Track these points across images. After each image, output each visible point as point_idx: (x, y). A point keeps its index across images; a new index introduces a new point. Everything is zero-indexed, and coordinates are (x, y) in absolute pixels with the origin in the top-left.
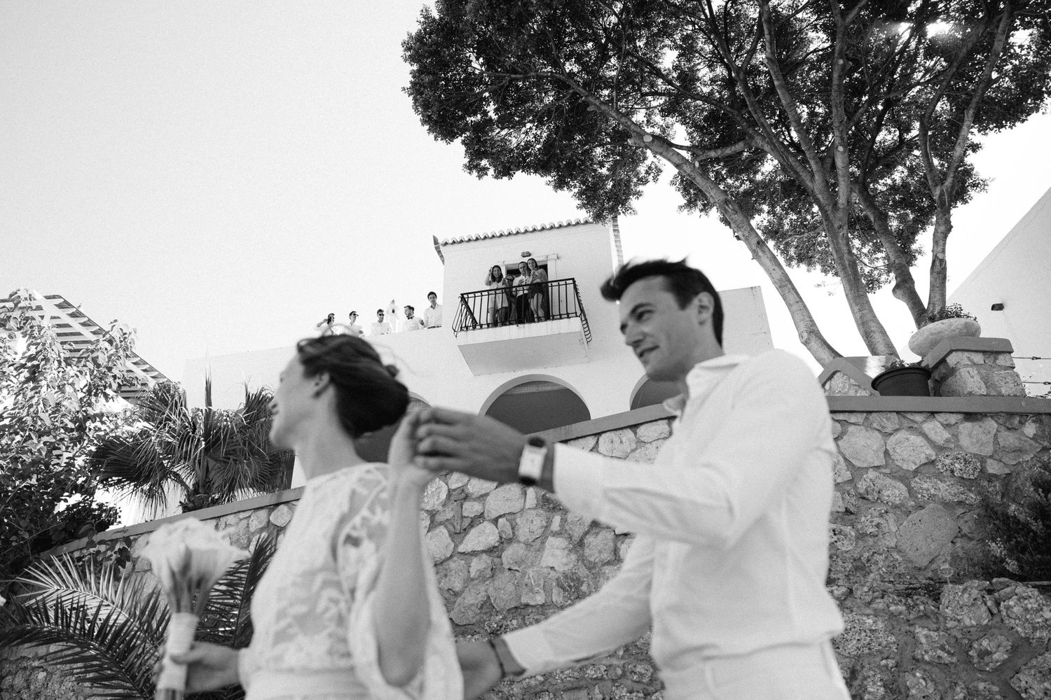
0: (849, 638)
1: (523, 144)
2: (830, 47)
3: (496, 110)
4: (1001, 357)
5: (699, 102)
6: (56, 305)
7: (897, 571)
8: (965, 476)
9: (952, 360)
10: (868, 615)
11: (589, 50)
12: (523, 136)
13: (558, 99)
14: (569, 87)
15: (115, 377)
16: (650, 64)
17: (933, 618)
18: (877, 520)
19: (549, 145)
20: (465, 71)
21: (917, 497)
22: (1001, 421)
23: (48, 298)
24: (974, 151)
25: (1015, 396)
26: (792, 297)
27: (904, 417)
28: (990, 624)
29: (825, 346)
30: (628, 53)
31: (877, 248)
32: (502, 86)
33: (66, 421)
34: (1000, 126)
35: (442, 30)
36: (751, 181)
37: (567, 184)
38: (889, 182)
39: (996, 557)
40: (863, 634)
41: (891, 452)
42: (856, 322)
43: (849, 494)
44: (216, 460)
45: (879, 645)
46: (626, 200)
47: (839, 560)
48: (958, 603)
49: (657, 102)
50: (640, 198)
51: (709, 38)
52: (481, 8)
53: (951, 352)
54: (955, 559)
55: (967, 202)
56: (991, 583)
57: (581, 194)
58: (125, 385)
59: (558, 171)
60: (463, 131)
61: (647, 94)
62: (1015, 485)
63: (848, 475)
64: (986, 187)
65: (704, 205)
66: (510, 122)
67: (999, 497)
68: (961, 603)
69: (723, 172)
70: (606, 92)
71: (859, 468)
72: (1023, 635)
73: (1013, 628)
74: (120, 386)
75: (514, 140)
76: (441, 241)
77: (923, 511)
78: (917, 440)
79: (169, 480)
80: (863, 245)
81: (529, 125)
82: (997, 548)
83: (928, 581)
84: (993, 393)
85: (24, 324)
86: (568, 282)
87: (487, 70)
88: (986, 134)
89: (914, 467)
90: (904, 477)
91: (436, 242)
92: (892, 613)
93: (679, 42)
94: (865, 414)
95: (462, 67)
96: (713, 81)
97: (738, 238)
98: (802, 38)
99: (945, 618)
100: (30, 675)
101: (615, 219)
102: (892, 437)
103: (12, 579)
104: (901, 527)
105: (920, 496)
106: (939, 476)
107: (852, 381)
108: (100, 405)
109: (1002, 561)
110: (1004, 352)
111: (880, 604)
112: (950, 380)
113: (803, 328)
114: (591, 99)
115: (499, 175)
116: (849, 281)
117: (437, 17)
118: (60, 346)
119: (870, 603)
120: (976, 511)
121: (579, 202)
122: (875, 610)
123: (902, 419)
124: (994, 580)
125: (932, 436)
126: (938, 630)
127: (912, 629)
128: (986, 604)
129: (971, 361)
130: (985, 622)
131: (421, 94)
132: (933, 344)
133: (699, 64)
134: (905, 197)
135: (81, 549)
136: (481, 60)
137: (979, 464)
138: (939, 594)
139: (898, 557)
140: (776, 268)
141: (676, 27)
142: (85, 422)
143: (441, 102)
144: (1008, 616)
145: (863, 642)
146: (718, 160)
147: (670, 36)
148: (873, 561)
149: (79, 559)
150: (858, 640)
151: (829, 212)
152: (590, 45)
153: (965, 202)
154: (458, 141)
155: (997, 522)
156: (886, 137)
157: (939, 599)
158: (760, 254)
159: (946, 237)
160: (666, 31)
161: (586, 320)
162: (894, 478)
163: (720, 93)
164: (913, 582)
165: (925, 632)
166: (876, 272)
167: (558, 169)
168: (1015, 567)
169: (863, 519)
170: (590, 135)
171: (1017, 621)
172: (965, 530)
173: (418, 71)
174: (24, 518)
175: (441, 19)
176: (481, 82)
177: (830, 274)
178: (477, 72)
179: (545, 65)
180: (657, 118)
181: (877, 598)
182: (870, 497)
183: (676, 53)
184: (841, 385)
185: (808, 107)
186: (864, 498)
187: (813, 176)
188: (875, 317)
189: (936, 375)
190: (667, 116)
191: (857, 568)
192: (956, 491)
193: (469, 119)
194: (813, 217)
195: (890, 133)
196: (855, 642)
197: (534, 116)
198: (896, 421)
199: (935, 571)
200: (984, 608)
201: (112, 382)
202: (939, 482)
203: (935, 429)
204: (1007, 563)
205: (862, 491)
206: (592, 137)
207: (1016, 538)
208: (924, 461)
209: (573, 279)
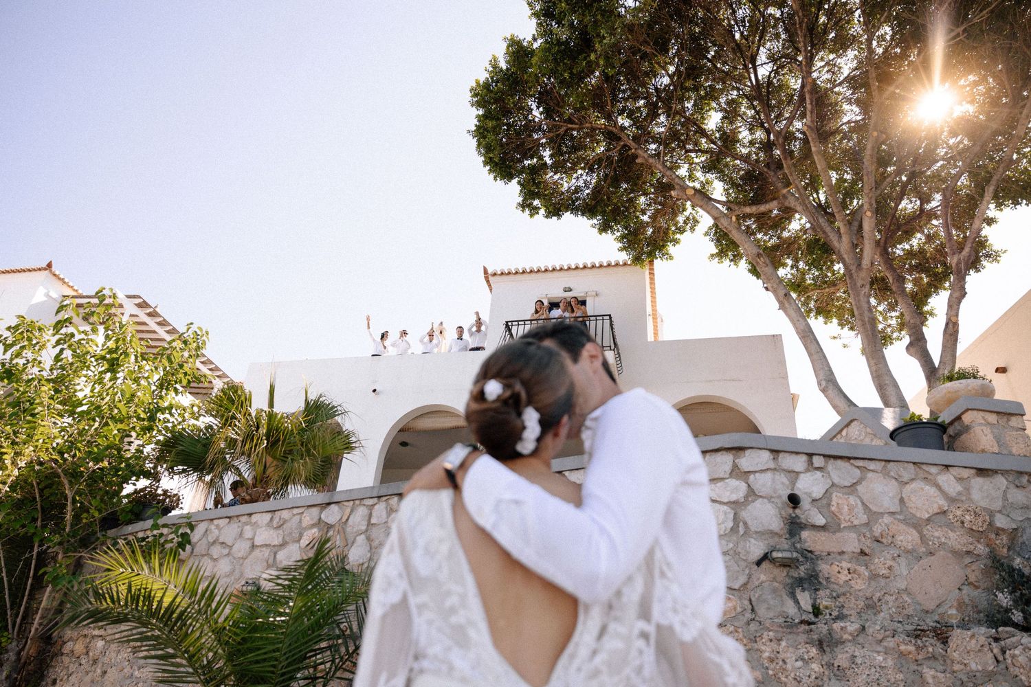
0: (859, 672)
1: (573, 188)
2: (862, 120)
3: (551, 156)
4: (1014, 419)
5: (738, 162)
6: (136, 304)
7: (905, 612)
8: (974, 528)
9: (967, 418)
10: (878, 652)
11: (640, 107)
12: (574, 181)
13: (608, 150)
14: (619, 139)
15: (185, 374)
16: (696, 124)
17: (942, 660)
18: (890, 563)
19: (597, 191)
20: (526, 118)
21: (928, 544)
22: (1010, 479)
23: (129, 297)
24: (989, 224)
25: (1025, 456)
26: (813, 347)
27: (920, 468)
28: (995, 670)
29: (841, 395)
30: (677, 113)
31: (892, 307)
32: (558, 135)
33: (139, 411)
34: (1016, 203)
35: (508, 79)
36: (779, 237)
37: (611, 228)
38: (907, 247)
39: (1001, 607)
40: (873, 670)
41: (906, 499)
42: (872, 374)
43: (864, 536)
44: (274, 458)
45: (888, 681)
46: (664, 246)
47: (852, 597)
48: (966, 648)
49: (699, 159)
50: (677, 245)
51: (752, 104)
52: (546, 61)
53: (967, 410)
54: (961, 605)
55: (980, 271)
56: (997, 631)
57: (623, 237)
58: (194, 381)
59: (603, 216)
60: (521, 173)
61: (690, 151)
62: (1020, 540)
63: (864, 518)
64: (998, 258)
65: (734, 256)
66: (563, 167)
67: (1005, 550)
68: (968, 648)
69: (754, 227)
70: (653, 146)
71: (875, 512)
72: (1026, 684)
73: (1017, 676)
74: (189, 382)
75: (566, 185)
76: (490, 271)
77: (933, 558)
78: (932, 491)
79: (229, 472)
80: (879, 304)
81: (580, 172)
82: (1004, 599)
83: (935, 624)
84: (1005, 452)
85: (107, 320)
86: (605, 318)
87: (546, 118)
88: (1001, 210)
89: (927, 516)
90: (917, 525)
91: (486, 271)
92: (901, 653)
93: (724, 105)
94: (883, 463)
95: (524, 115)
96: (752, 143)
97: (767, 289)
98: (836, 111)
99: (953, 662)
100: (90, 642)
101: (651, 262)
102: (908, 486)
103: (79, 552)
104: (912, 571)
105: (931, 543)
106: (950, 526)
107: (868, 430)
108: (170, 398)
109: (1007, 610)
110: (1016, 415)
111: (890, 643)
112: (963, 437)
113: (822, 376)
114: (640, 152)
115: (549, 214)
116: (867, 336)
117: (504, 68)
118: (138, 342)
119: (881, 641)
120: (984, 562)
121: (621, 245)
122: (886, 648)
123: (918, 470)
124: (1000, 629)
125: (945, 487)
126: (944, 672)
127: (919, 668)
128: (992, 652)
129: (985, 420)
130: (991, 668)
131: (484, 137)
132: (950, 401)
133: (740, 127)
134: (921, 261)
135: (145, 530)
136: (541, 109)
137: (988, 518)
138: (947, 638)
139: (907, 599)
140: (801, 319)
141: (722, 91)
142: (156, 413)
143: (502, 145)
144: (1013, 664)
145: (872, 677)
146: (749, 216)
147: (716, 99)
148: (883, 601)
149: (143, 539)
150: (868, 675)
151: (853, 271)
152: (642, 102)
153: (978, 271)
154: (515, 181)
155: (1003, 574)
156: (908, 205)
157: (947, 642)
158: (787, 305)
159: (960, 302)
160: (712, 95)
161: (619, 353)
162: (908, 524)
163: (757, 155)
164: (921, 624)
165: (932, 672)
166: (889, 330)
167: (603, 213)
168: (1020, 618)
169: (877, 560)
170: (636, 185)
171: (1022, 670)
172: (972, 578)
173: (483, 115)
174: (95, 498)
175: (507, 69)
176: (540, 129)
177: (846, 329)
178: (537, 120)
179: (599, 117)
180: (699, 174)
181: (888, 637)
182: (884, 540)
183: (720, 115)
184: (857, 433)
185: (837, 174)
186: (878, 541)
187: (840, 236)
188: (889, 371)
189: (951, 431)
190: (708, 172)
191: (868, 607)
192: (965, 541)
193: (526, 163)
194: (834, 275)
195: (911, 202)
196: (865, 676)
197: (586, 164)
198: (913, 471)
199: (941, 615)
200: (990, 655)
201: (183, 378)
202: (950, 532)
203: (948, 481)
204: (1013, 613)
205: (877, 534)
206: (637, 186)
207: (1020, 590)
208: (936, 511)
209: (610, 315)
